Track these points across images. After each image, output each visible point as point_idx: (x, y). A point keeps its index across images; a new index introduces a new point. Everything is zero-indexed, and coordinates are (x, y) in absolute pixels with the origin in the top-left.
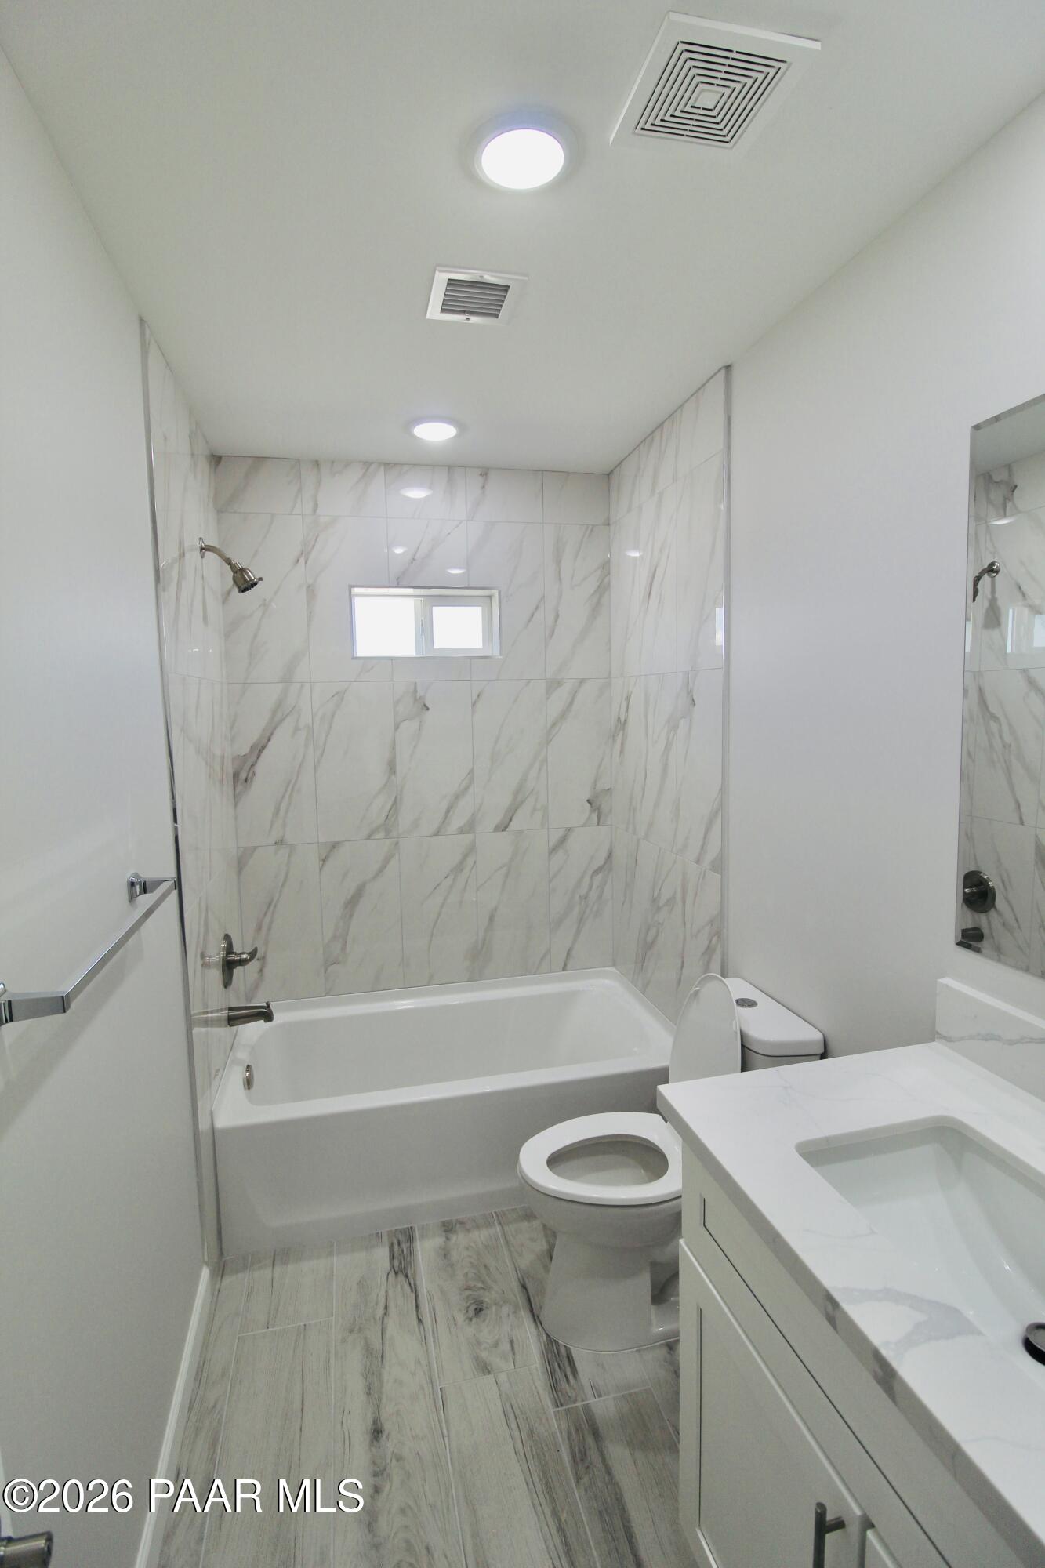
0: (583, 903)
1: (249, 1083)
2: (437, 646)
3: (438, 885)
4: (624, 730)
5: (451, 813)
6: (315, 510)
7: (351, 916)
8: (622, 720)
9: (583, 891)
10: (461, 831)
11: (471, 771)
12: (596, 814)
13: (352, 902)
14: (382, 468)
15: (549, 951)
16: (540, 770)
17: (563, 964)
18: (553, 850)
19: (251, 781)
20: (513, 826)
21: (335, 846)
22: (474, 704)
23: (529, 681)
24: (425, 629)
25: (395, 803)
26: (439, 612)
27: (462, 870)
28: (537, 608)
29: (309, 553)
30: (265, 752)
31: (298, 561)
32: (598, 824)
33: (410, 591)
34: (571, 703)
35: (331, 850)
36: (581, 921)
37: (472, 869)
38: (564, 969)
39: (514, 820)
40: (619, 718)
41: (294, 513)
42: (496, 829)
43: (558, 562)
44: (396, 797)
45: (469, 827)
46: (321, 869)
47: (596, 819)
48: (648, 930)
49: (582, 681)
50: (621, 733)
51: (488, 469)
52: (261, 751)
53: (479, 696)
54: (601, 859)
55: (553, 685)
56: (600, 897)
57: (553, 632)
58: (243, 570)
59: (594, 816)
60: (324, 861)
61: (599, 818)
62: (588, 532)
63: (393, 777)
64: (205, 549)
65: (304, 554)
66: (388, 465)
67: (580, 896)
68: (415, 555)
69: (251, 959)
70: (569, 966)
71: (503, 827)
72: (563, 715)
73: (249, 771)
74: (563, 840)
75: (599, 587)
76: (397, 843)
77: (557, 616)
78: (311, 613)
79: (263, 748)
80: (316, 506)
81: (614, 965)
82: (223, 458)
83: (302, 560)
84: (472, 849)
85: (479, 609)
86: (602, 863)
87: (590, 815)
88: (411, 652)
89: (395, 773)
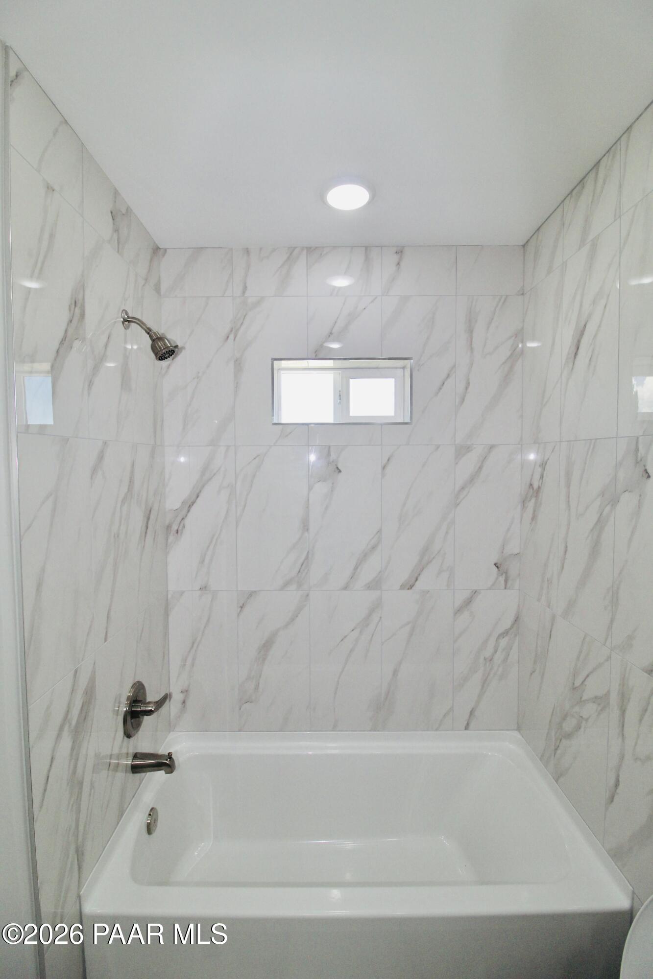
0: (488, 664)
1: (149, 829)
2: (351, 414)
3: (345, 637)
4: (537, 497)
5: (359, 570)
6: (244, 292)
7: (264, 660)
8: (536, 486)
9: (488, 653)
10: (369, 587)
11: (380, 531)
12: (504, 578)
13: (267, 646)
14: (305, 252)
15: (451, 709)
16: (447, 533)
17: (466, 723)
18: (459, 611)
19: (182, 533)
20: (419, 585)
21: (251, 594)
22: (384, 468)
23: (438, 447)
24: (342, 397)
25: (307, 558)
26: (356, 385)
27: (368, 625)
28: (448, 376)
29: (238, 330)
30: (193, 509)
31: (228, 337)
32: (505, 588)
33: (329, 363)
34: (480, 468)
35: (248, 598)
36: (485, 682)
37: (378, 623)
38: (467, 728)
39: (421, 578)
40: (531, 485)
41: (225, 296)
42: (402, 587)
43: (470, 331)
44: (308, 552)
45: (375, 584)
46: (238, 615)
47: (503, 582)
48: (564, 718)
49: (492, 447)
50: (533, 500)
51: (403, 247)
52: (190, 507)
53: (388, 460)
54: (507, 623)
55: (462, 451)
56: (506, 659)
57: (463, 400)
58: (160, 339)
59: (502, 579)
60: (242, 607)
61: (506, 581)
62: (501, 303)
63: (306, 534)
64: (128, 321)
65: (234, 331)
66: (310, 250)
67: (485, 659)
68: (332, 331)
69: (157, 709)
70: (472, 725)
71: (409, 586)
72: (472, 480)
73: (180, 524)
74: (468, 602)
75: (511, 354)
76: (308, 595)
77: (468, 384)
78: (237, 383)
79: (193, 503)
80: (245, 288)
81: (519, 729)
82: (168, 251)
83: (232, 337)
84: (376, 606)
85: (392, 381)
86: (509, 627)
87: (497, 578)
88: (331, 420)
89: (308, 530)
